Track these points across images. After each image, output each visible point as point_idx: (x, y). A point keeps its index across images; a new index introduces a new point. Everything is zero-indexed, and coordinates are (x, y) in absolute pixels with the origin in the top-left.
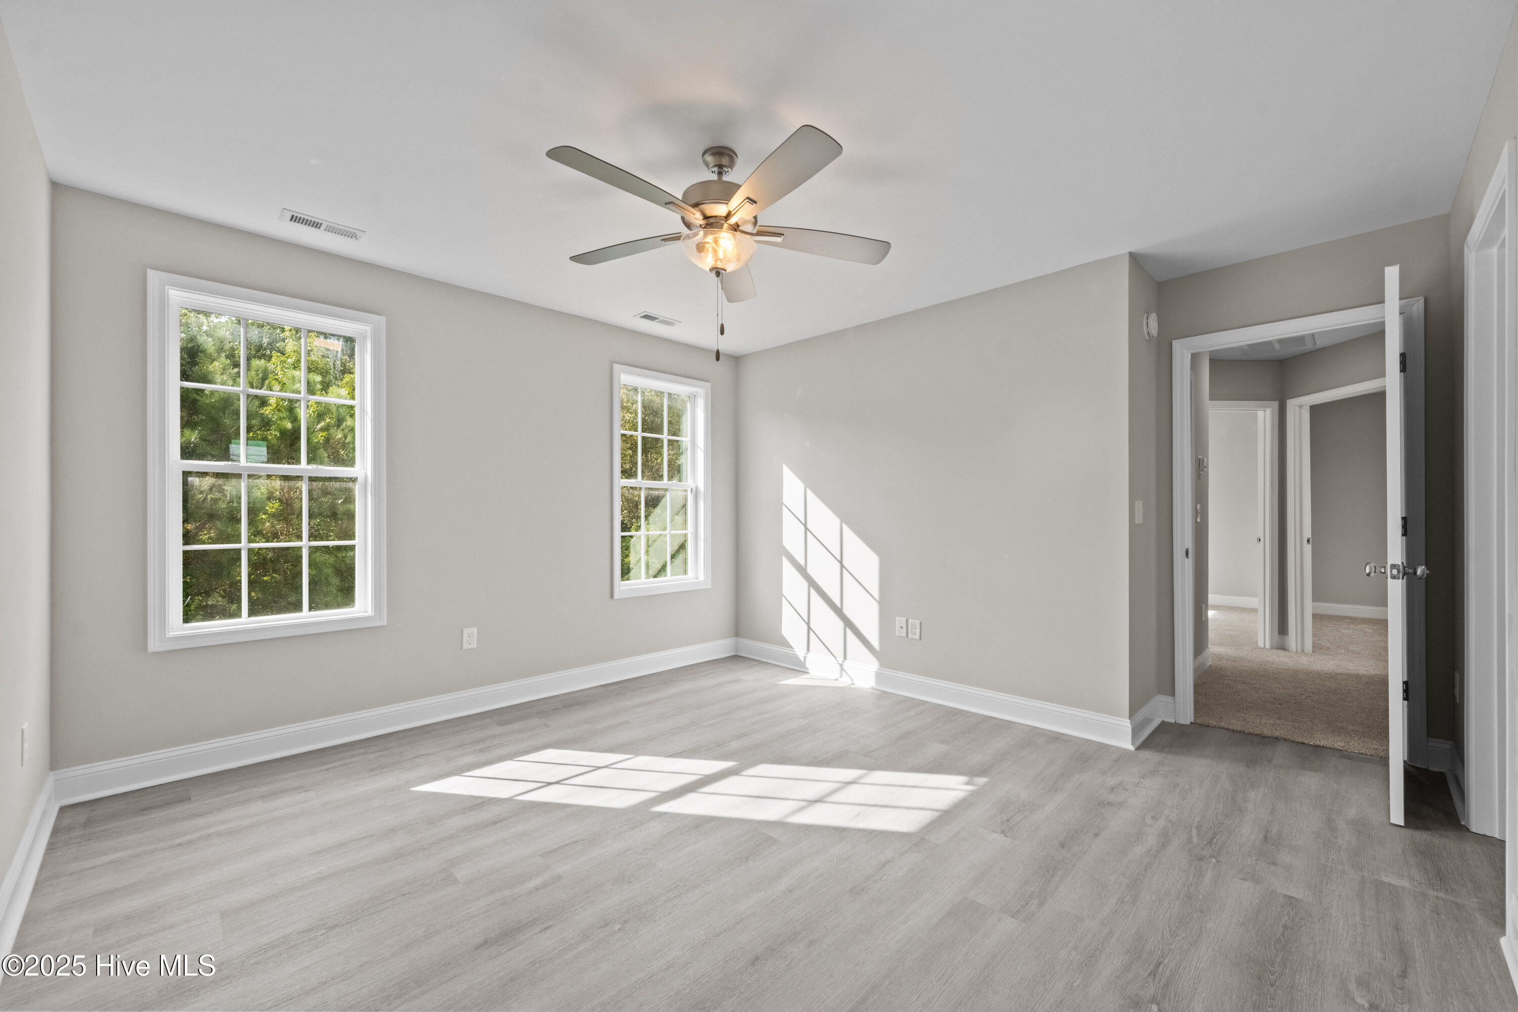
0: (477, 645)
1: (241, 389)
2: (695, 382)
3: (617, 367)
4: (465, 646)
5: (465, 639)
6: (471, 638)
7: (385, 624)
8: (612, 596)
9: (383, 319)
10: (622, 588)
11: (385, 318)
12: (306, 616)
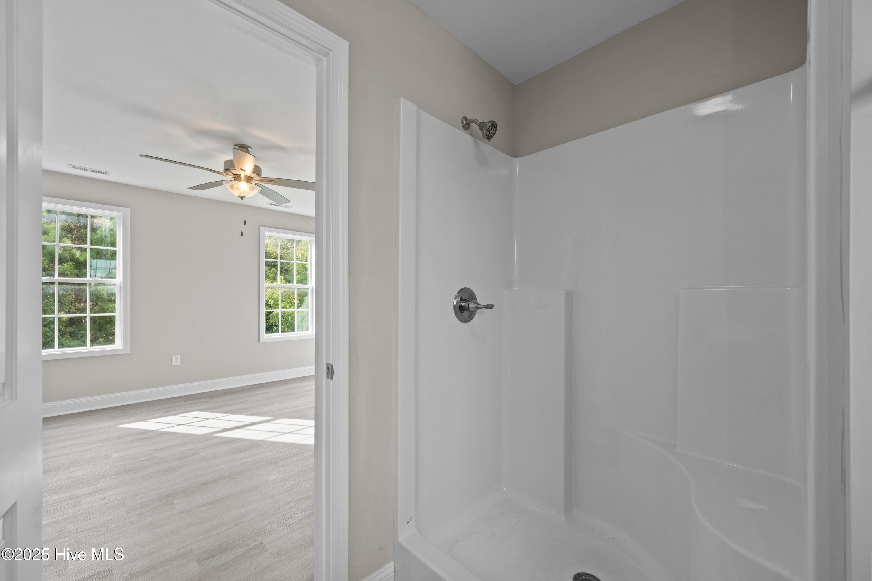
0: (180, 364)
1: (56, 243)
2: (306, 234)
3: (261, 228)
4: (174, 364)
5: (173, 360)
6: (176, 360)
7: (129, 352)
8: (259, 341)
9: (128, 210)
10: (265, 337)
11: (130, 209)
12: (88, 348)
